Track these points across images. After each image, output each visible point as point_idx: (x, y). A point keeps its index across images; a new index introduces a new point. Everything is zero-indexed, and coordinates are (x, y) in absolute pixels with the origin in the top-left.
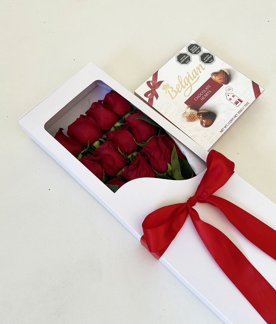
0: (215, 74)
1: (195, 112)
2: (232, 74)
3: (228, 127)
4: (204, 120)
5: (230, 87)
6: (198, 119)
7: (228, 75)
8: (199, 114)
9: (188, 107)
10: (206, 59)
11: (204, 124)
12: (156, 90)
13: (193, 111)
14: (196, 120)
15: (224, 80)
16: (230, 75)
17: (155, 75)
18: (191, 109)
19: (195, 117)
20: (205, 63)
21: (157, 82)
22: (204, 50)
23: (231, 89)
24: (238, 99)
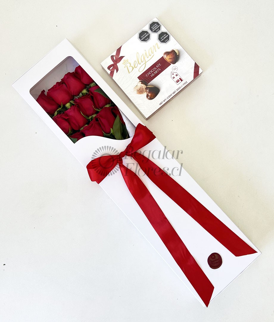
0: (167, 53)
1: (144, 86)
2: (180, 55)
3: (166, 101)
4: (150, 94)
5: (176, 67)
6: (145, 92)
7: (178, 55)
8: (146, 88)
9: (140, 82)
10: (163, 38)
11: (149, 97)
12: (117, 64)
13: (143, 85)
14: (144, 93)
15: (173, 60)
16: (179, 55)
17: (119, 50)
18: (141, 84)
19: (143, 90)
20: (161, 42)
21: (119, 57)
22: (163, 29)
23: (176, 69)
24: (180, 79)
